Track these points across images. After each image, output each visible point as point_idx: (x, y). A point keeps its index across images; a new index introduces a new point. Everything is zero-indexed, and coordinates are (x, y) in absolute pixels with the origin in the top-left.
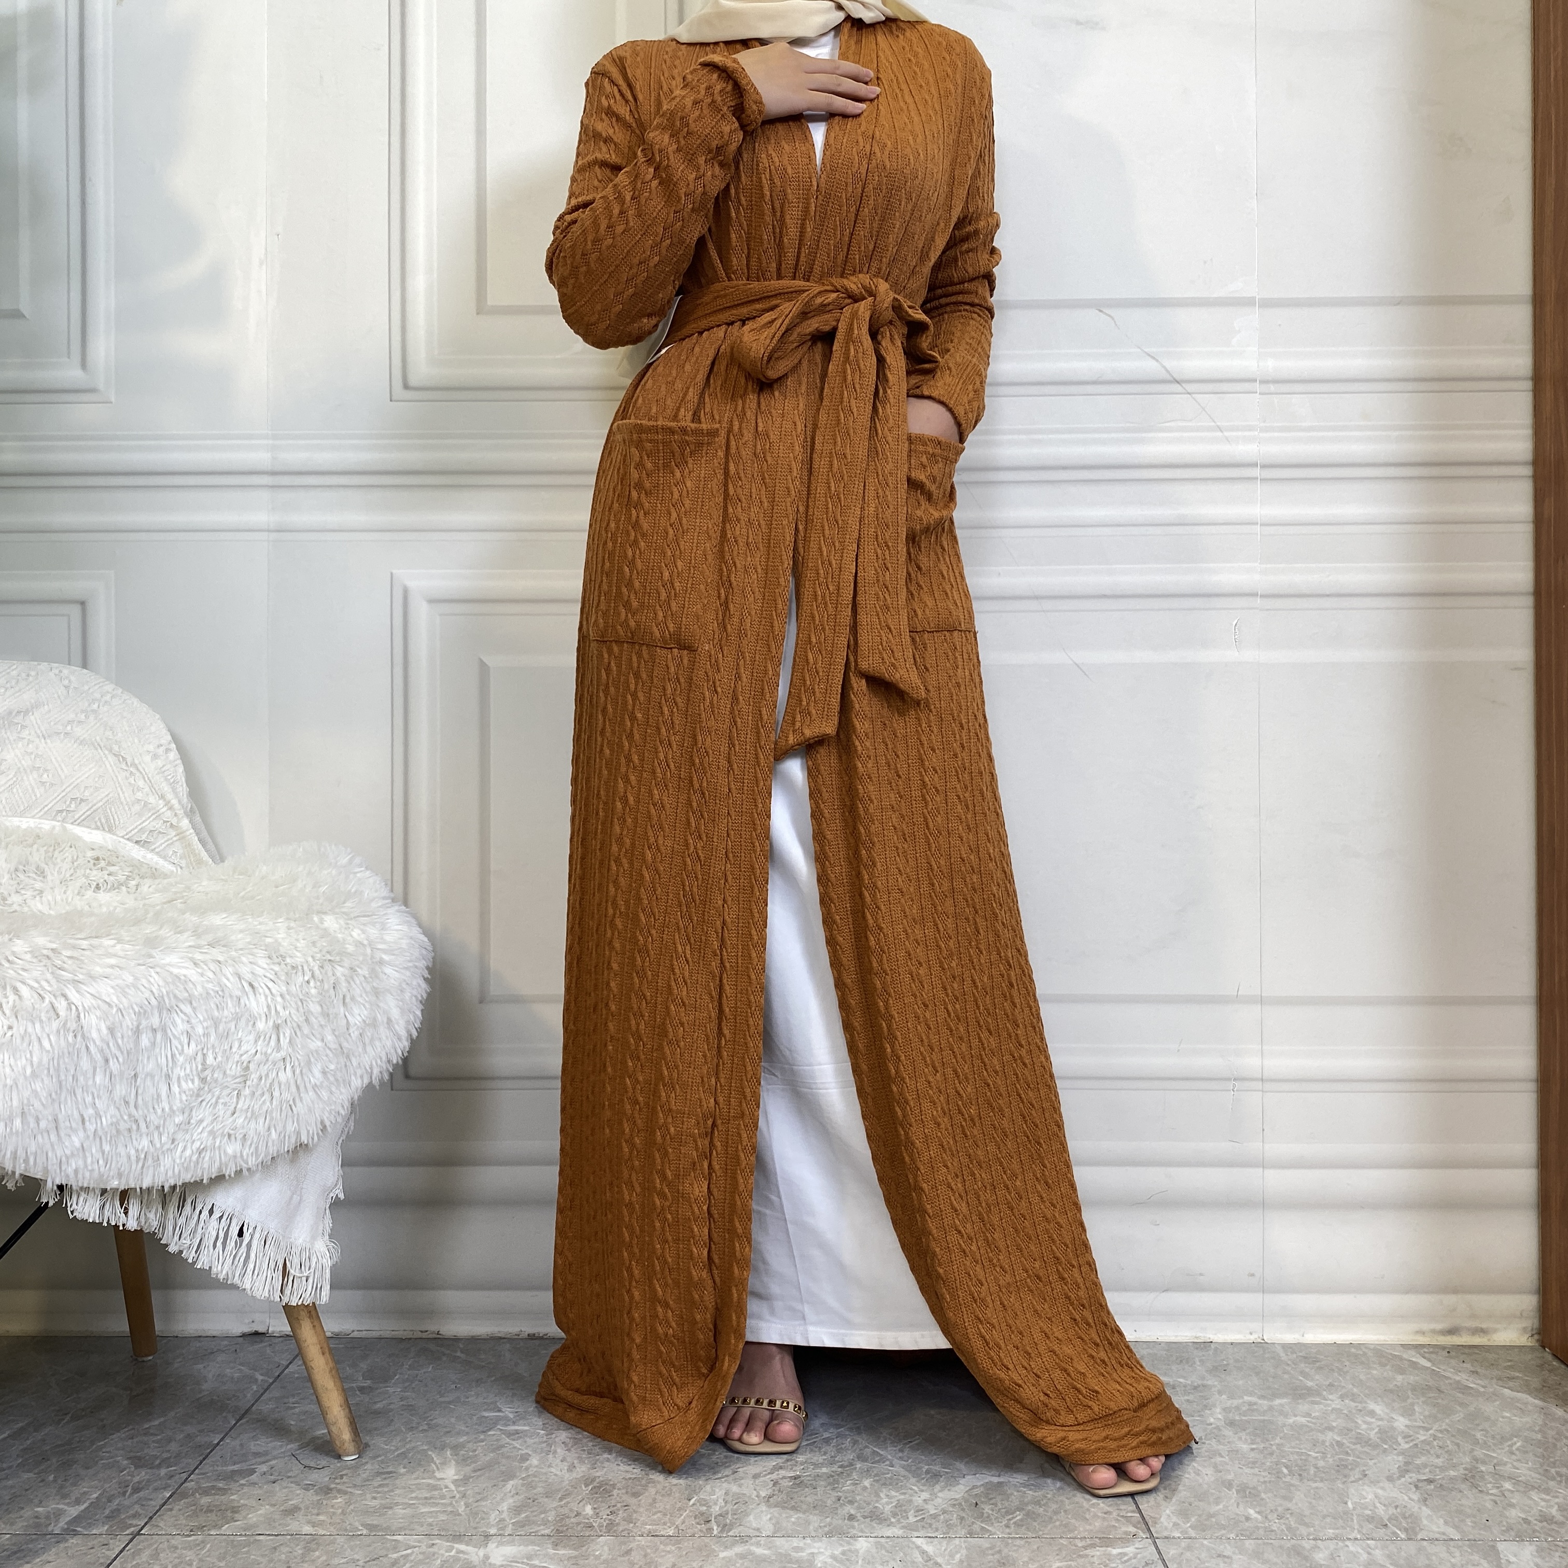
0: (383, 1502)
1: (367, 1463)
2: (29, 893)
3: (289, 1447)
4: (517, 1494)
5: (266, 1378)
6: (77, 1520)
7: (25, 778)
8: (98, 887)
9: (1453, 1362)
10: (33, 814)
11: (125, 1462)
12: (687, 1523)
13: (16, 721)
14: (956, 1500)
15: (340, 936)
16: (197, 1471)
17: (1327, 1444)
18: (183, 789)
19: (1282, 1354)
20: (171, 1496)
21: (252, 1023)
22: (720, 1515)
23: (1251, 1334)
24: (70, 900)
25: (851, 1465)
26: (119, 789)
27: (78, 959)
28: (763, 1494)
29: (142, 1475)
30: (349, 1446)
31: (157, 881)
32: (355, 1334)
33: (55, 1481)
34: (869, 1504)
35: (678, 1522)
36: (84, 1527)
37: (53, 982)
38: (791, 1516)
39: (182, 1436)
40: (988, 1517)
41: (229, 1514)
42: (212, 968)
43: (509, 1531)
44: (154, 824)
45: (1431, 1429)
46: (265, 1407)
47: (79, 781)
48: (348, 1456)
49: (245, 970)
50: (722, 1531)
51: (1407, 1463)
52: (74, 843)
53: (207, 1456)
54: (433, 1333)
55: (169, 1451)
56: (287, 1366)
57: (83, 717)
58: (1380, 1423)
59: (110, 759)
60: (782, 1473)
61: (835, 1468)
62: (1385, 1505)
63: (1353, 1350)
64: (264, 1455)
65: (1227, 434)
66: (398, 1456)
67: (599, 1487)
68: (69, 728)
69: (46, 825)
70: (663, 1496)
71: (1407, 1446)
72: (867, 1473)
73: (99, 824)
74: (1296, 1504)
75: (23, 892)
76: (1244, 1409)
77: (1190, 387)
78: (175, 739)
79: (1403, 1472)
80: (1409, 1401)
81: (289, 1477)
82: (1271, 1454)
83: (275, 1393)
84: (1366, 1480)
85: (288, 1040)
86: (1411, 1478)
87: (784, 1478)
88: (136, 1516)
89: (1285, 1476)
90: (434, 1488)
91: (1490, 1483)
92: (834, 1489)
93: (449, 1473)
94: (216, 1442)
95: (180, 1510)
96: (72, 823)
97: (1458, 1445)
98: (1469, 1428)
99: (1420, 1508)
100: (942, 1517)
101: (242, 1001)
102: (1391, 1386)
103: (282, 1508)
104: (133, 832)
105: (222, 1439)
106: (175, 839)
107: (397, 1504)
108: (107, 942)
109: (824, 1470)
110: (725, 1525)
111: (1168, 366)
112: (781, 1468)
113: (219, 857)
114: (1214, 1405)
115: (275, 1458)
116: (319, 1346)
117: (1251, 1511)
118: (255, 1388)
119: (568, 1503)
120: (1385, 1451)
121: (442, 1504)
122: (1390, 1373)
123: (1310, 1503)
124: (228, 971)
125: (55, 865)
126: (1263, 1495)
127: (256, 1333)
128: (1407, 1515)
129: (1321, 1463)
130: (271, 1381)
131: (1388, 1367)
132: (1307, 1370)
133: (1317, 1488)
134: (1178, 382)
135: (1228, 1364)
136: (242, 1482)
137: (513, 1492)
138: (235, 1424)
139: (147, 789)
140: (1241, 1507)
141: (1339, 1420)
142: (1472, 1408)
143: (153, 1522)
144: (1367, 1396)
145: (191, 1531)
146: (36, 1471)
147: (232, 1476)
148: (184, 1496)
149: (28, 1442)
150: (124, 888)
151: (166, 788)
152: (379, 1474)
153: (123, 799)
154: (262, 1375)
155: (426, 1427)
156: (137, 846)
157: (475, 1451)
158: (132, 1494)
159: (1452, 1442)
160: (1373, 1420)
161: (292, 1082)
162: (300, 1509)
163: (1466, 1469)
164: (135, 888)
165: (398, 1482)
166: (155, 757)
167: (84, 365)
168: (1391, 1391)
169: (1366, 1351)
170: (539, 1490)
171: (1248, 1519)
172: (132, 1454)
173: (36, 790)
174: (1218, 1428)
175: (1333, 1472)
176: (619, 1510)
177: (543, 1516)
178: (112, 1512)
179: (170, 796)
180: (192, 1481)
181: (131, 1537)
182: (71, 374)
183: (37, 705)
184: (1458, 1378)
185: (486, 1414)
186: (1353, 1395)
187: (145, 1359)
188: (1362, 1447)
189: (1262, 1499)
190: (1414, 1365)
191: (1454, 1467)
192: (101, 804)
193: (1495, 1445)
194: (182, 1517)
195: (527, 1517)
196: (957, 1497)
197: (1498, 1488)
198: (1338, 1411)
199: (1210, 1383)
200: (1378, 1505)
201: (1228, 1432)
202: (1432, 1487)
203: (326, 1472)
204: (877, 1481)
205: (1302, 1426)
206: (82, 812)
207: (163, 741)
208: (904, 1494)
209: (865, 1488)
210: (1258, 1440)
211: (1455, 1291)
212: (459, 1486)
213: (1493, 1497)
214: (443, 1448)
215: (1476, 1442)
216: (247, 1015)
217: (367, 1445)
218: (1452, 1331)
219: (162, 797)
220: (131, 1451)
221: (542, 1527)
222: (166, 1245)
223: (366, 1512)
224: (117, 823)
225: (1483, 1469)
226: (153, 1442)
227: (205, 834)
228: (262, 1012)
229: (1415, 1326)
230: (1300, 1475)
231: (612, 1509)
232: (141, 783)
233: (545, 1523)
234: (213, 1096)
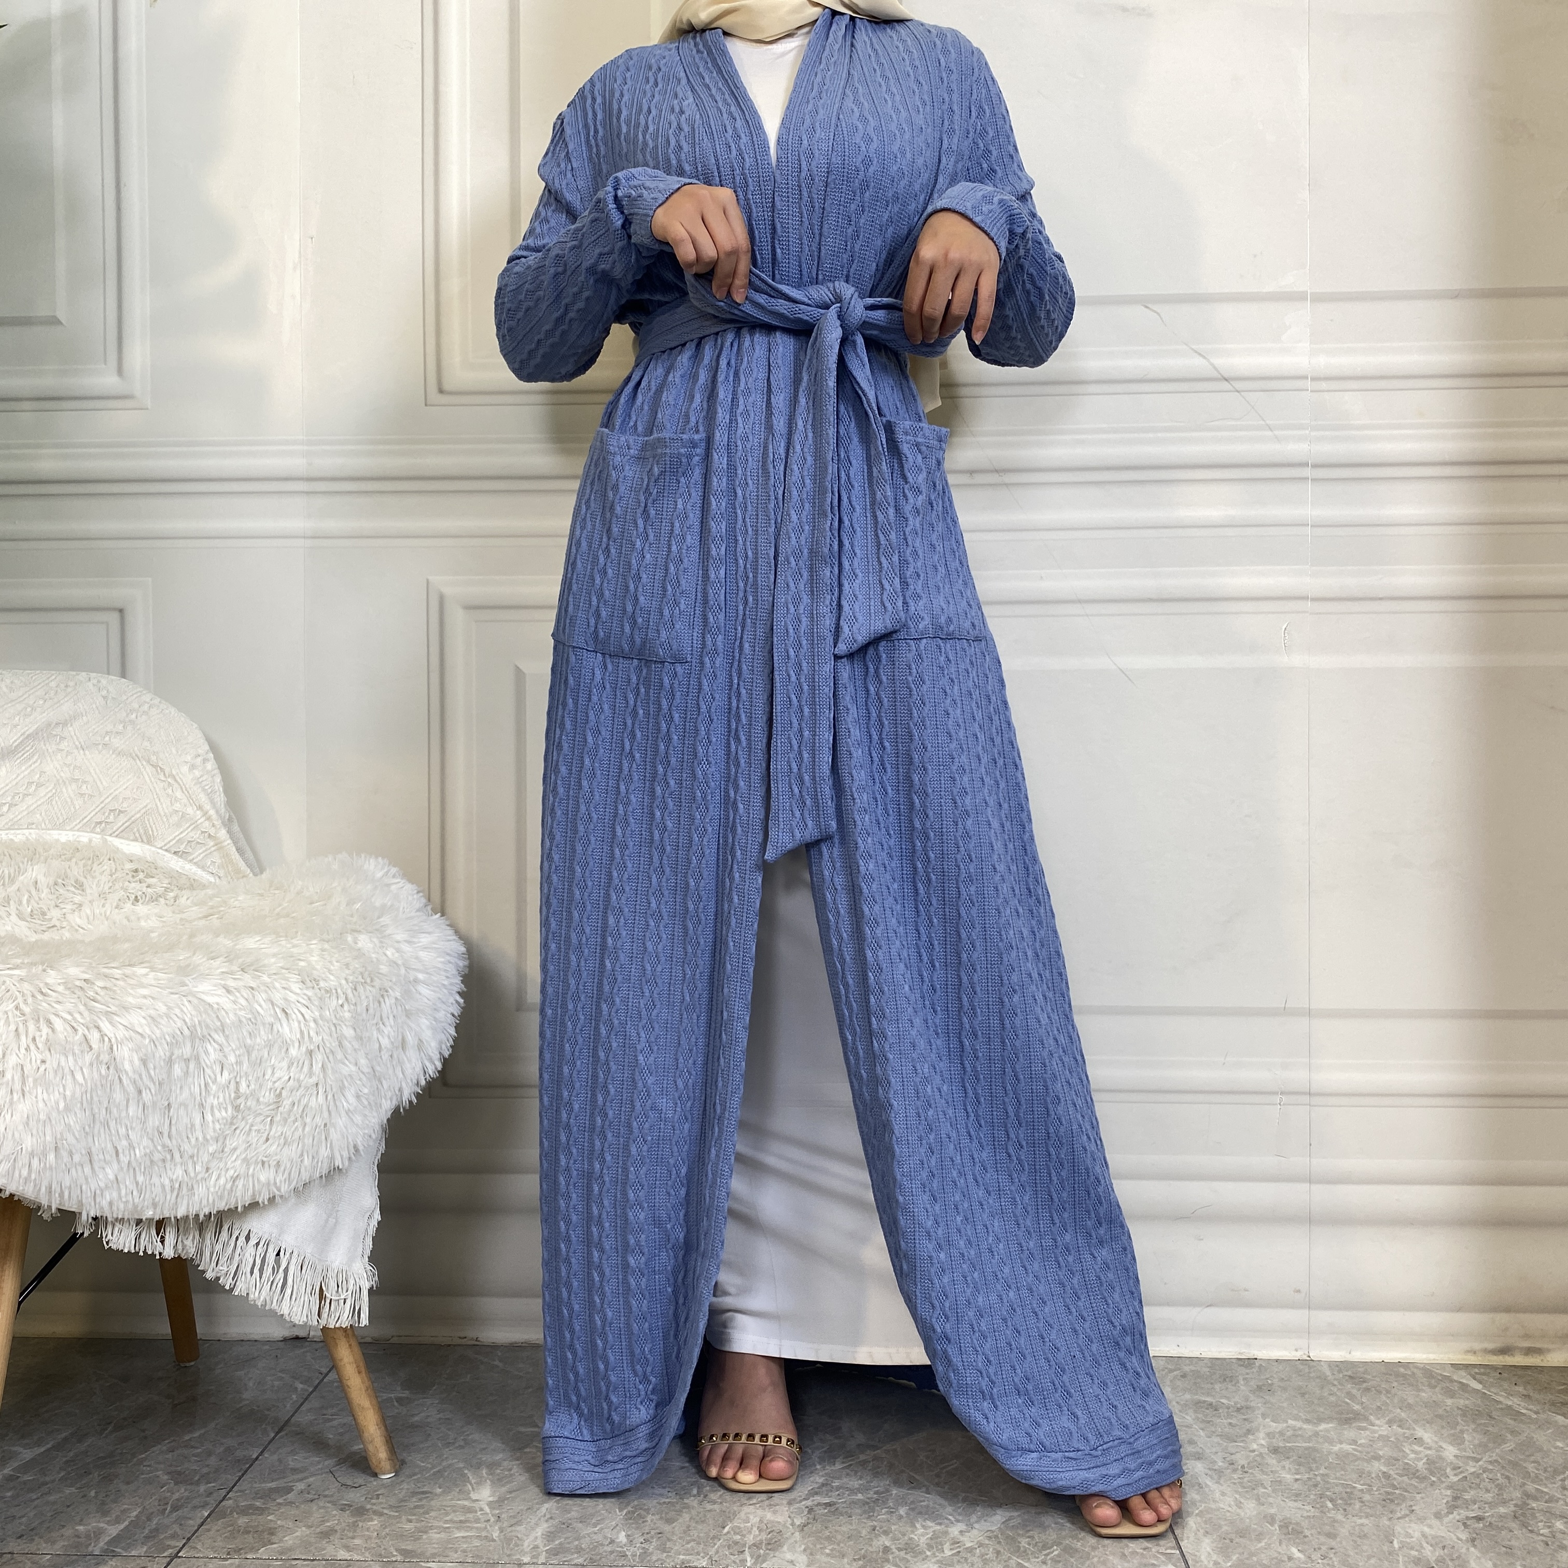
0: (418, 1525)
1: (403, 1481)
2: (69, 907)
3: (326, 1463)
4: (551, 1518)
5: (306, 1387)
6: (116, 1540)
7: (64, 790)
8: (136, 898)
9: (1506, 1385)
10: (72, 826)
11: (166, 1477)
12: (721, 1553)
13: (54, 733)
14: (992, 1531)
15: (373, 956)
16: (236, 1488)
17: (1373, 1476)
18: (220, 798)
19: (1328, 1373)
20: (209, 1515)
21: (284, 1050)
22: (754, 1545)
23: (1296, 1350)
24: (108, 913)
25: (887, 1491)
26: (157, 800)
27: (111, 990)
28: (798, 1522)
29: (182, 1492)
30: (386, 1465)
31: (195, 893)
32: (393, 1341)
33: (96, 1497)
34: (904, 1535)
35: (712, 1552)
36: (123, 1549)
37: (86, 1014)
38: (825, 1548)
39: (222, 1449)
40: (1025, 1551)
41: (266, 1535)
42: (245, 995)
43: (542, 1559)
44: (192, 834)
45: (1479, 1460)
46: (304, 1418)
47: (117, 792)
48: (384, 1474)
49: (277, 997)
50: (755, 1563)
51: (1456, 1498)
52: (113, 856)
53: (246, 1471)
54: (472, 1339)
55: (208, 1466)
56: (327, 1374)
57: (121, 727)
58: (1429, 1452)
59: (148, 769)
60: (818, 1499)
61: (871, 1494)
62: (1431, 1545)
63: (1402, 1370)
64: (302, 1472)
65: (1276, 433)
66: (434, 1474)
67: (634, 1512)
68: (107, 738)
69: (84, 838)
70: (697, 1522)
71: (1455, 1479)
72: (901, 1501)
73: (137, 835)
74: (1341, 1542)
75: (62, 906)
76: (1289, 1434)
77: (1239, 385)
78: (213, 748)
79: (1452, 1508)
80: (1459, 1428)
81: (325, 1496)
82: (1316, 1486)
83: (314, 1403)
84: (1413, 1517)
85: (320, 1065)
86: (1459, 1514)
87: (819, 1504)
88: (174, 1536)
89: (1329, 1510)
90: (470, 1510)
91: (1542, 1521)
92: (869, 1517)
93: (484, 1494)
94: (254, 1456)
95: (218, 1531)
96: (111, 835)
97: (1508, 1478)
98: (1521, 1460)
99: (1468, 1549)
100: (978, 1551)
101: (275, 1027)
102: (1440, 1411)
103: (318, 1530)
104: (171, 843)
105: (262, 1453)
106: (213, 849)
107: (431, 1528)
108: (140, 971)
109: (860, 1496)
110: (759, 1556)
111: (1219, 362)
112: (816, 1493)
113: (258, 867)
114: (1258, 1430)
115: (313, 1475)
116: (355, 1366)
117: (1294, 1550)
118: (294, 1396)
119: (602, 1529)
120: (1432, 1484)
121: (477, 1528)
122: (1440, 1396)
123: (1355, 1542)
124: (261, 997)
125: (94, 877)
126: (1307, 1533)
127: (297, 1338)
128: (1454, 1557)
129: (1367, 1497)
130: (311, 1390)
131: (1437, 1390)
132: (1354, 1391)
133: (1362, 1525)
134: (1226, 380)
135: (1273, 1384)
136: (280, 1501)
137: (548, 1516)
138: (274, 1438)
139: (185, 800)
140: (1284, 1547)
141: (1386, 1449)
142: (1523, 1437)
143: (191, 1543)
144: (1416, 1421)
145: (228, 1554)
146: (78, 1485)
147: (268, 1495)
148: (223, 1515)
149: (71, 1454)
150: (162, 900)
151: (203, 798)
152: (414, 1494)
153: (161, 809)
154: (301, 1383)
155: (462, 1443)
156: (175, 857)
157: (510, 1470)
158: (171, 1512)
159: (1502, 1475)
160: (1421, 1449)
161: (325, 1108)
162: (336, 1531)
163: (1516, 1505)
164: (172, 900)
165: (433, 1503)
166: (193, 767)
167: (120, 371)
168: (1440, 1417)
169: (1415, 1370)
170: (573, 1513)
171: (1290, 1558)
172: (173, 1469)
173: (76, 802)
174: (1261, 1455)
175: (1379, 1506)
176: (652, 1538)
177: (577, 1543)
178: (151, 1532)
179: (207, 807)
180: (230, 1498)
181: (168, 1559)
182: (108, 381)
183: (74, 717)
184: (1510, 1403)
185: (522, 1429)
186: (1401, 1421)
187: (187, 1365)
188: (1410, 1479)
189: (1305, 1537)
190: (1464, 1387)
191: (1504, 1502)
192: (138, 816)
193: (1547, 1478)
194: (219, 1539)
195: (560, 1544)
196: (994, 1528)
197: (1549, 1527)
198: (1384, 1439)
199: (1252, 1404)
200: (1425, 1545)
201: (1272, 1461)
202: (1481, 1525)
203: (363, 1490)
204: (913, 1509)
205: (1348, 1454)
206: (120, 824)
207: (200, 751)
208: (940, 1524)
209: (901, 1517)
210: (1302, 1469)
211: (1508, 1310)
212: (494, 1509)
213: (1544, 1539)
214: (478, 1466)
215: (1527, 1475)
216: (280, 1040)
217: (403, 1462)
218: (1504, 1351)
219: (200, 808)
220: (171, 1466)
221: (576, 1555)
222: (204, 1272)
223: (401, 1536)
224: (155, 834)
225: (1534, 1505)
226: (194, 1455)
227: (243, 842)
228: (294, 1039)
229: (1466, 1346)
230: (1345, 1510)
231: (646, 1536)
232: (179, 794)
233: (579, 1550)
234: (247, 1123)
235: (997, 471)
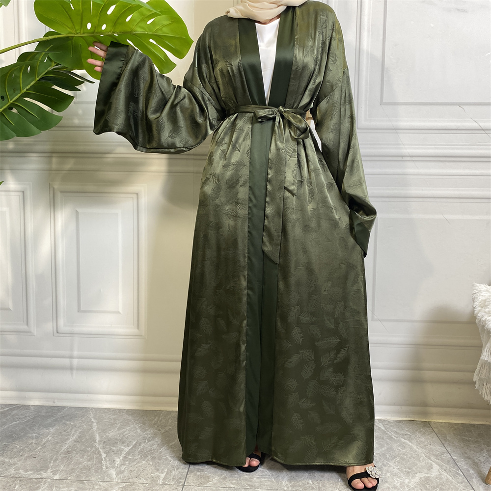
41: (207, 479)
77: (487, 132)
111: (481, 124)
134: (483, 130)
145: (199, 485)
194: (194, 479)
204: (392, 474)
208: (401, 479)
231: (317, 482)
235: (410, 156)
